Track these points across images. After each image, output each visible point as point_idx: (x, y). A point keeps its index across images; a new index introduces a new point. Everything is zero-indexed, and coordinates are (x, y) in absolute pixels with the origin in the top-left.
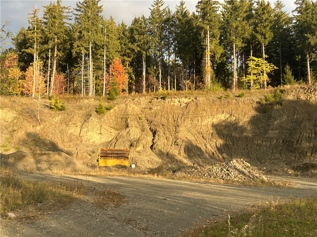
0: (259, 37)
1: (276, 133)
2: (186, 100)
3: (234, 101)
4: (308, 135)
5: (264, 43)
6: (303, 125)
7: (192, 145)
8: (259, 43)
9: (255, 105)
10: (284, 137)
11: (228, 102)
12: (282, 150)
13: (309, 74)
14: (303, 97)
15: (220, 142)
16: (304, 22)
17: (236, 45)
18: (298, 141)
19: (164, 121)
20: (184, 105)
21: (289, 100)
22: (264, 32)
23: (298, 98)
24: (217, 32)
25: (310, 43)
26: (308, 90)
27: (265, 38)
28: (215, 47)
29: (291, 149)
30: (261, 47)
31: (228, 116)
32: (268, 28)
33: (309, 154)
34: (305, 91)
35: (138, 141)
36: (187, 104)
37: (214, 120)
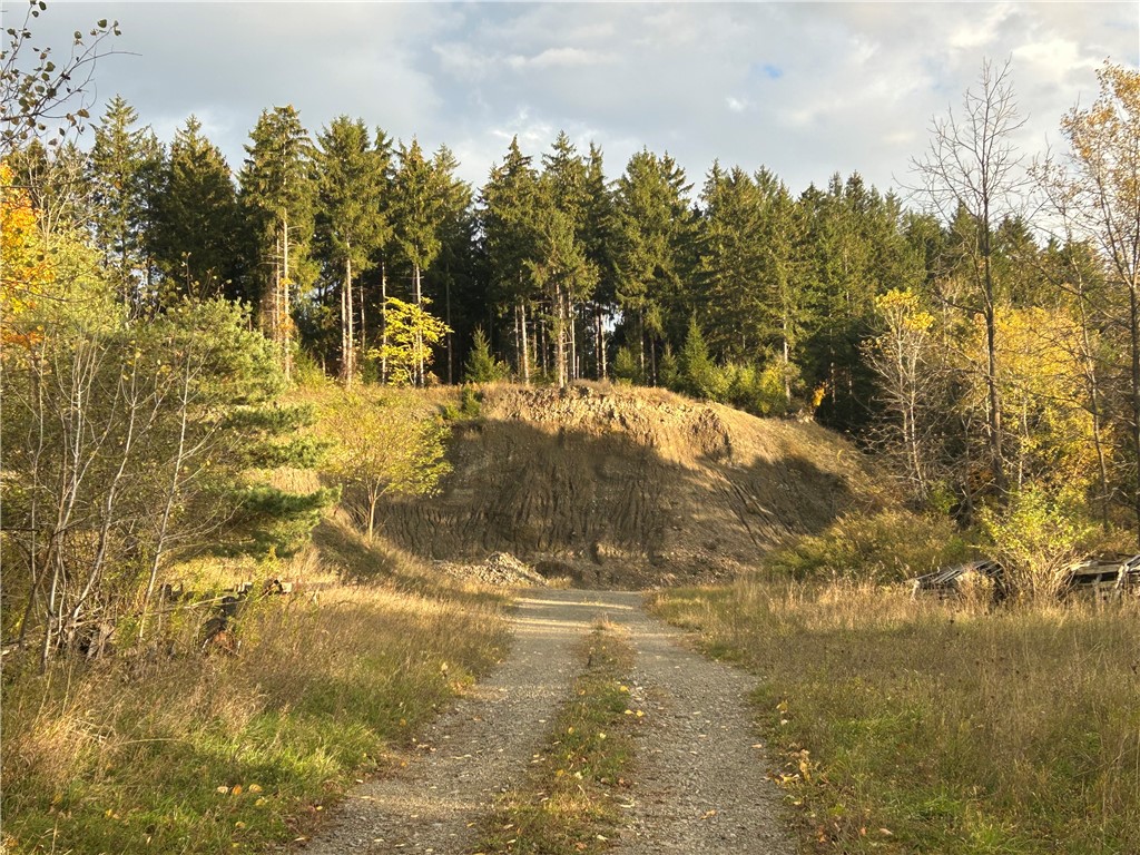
1: (469, 496)
4: (540, 501)
5: (421, 265)
6: (527, 478)
14: (526, 415)
17: (352, 264)
24: (306, 226)
26: (536, 399)
30: (412, 273)
32: (430, 228)
33: (544, 544)
34: (531, 401)
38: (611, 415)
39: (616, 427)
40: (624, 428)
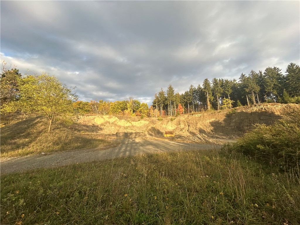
0: (226, 92)
1: (234, 124)
2: (200, 115)
3: (217, 114)
4: (247, 124)
7: (202, 129)
9: (225, 115)
10: (237, 125)
11: (215, 115)
12: (236, 130)
13: (248, 102)
15: (212, 128)
16: (244, 84)
19: (193, 122)
22: (228, 90)
24: (211, 92)
25: (246, 91)
28: (210, 97)
29: (240, 130)
31: (215, 119)
37: (210, 121)
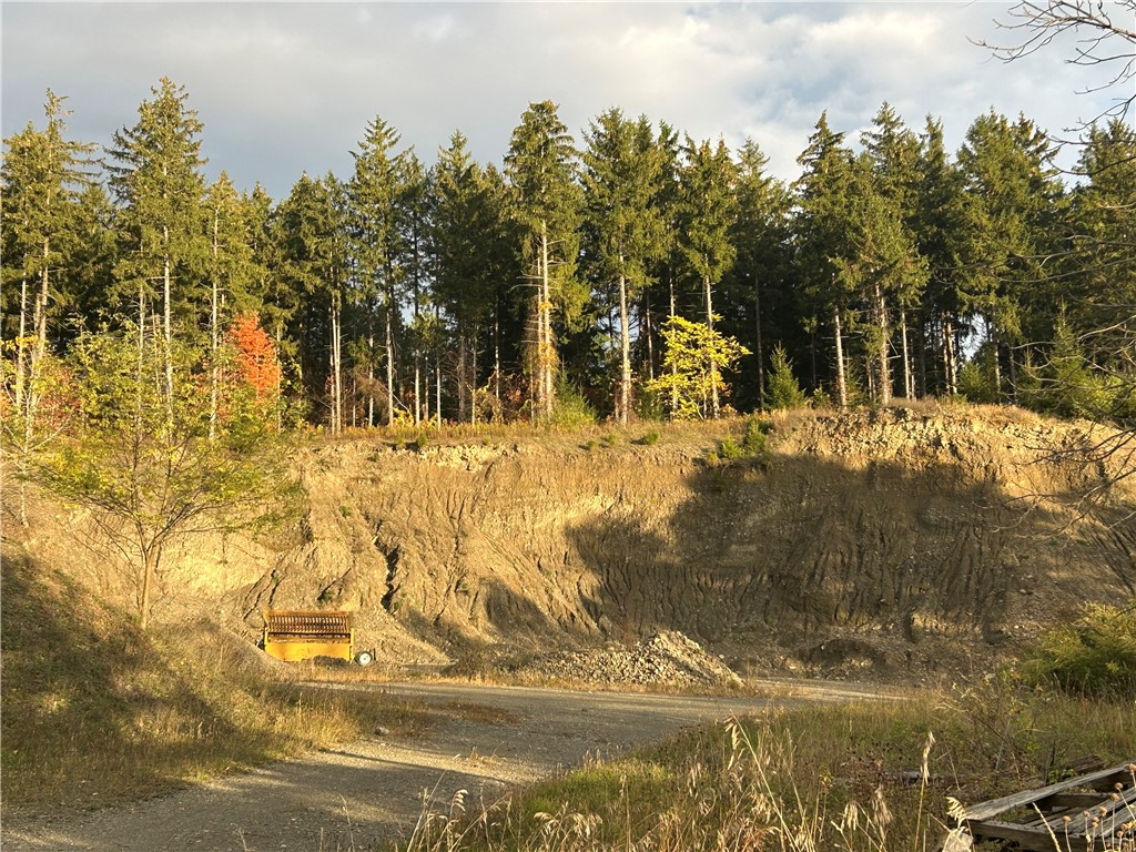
0: (696, 258)
1: (751, 554)
2: (485, 454)
3: (628, 457)
4: (839, 558)
5: (711, 278)
6: (825, 528)
7: (509, 594)
8: (696, 276)
9: (688, 469)
10: (773, 564)
11: (612, 460)
12: (768, 602)
13: (842, 373)
14: (825, 450)
15: (590, 581)
16: (825, 219)
17: (626, 281)
18: (812, 576)
19: (421, 521)
20: (477, 468)
21: (784, 456)
22: (710, 245)
23: (810, 450)
24: (571, 240)
25: (842, 282)
26: (839, 426)
27: (713, 263)
28: (564, 285)
29: (793, 599)
30: (701, 288)
31: (610, 502)
32: (721, 232)
33: (843, 615)
34: (831, 430)
35: (344, 582)
36: (489, 466)
37: (572, 515)
38: (937, 443)
39: (945, 457)
40: (956, 459)
